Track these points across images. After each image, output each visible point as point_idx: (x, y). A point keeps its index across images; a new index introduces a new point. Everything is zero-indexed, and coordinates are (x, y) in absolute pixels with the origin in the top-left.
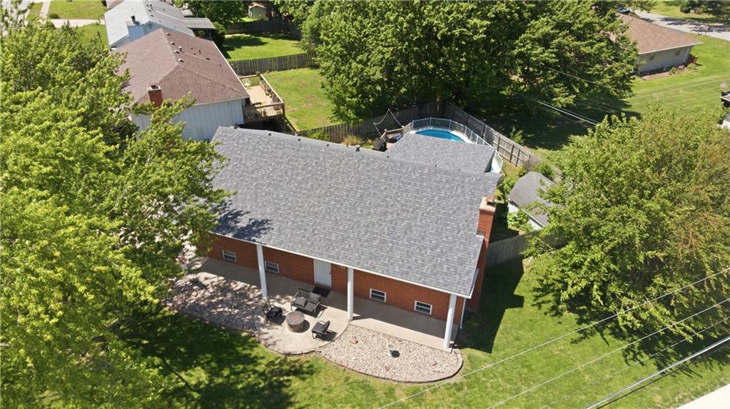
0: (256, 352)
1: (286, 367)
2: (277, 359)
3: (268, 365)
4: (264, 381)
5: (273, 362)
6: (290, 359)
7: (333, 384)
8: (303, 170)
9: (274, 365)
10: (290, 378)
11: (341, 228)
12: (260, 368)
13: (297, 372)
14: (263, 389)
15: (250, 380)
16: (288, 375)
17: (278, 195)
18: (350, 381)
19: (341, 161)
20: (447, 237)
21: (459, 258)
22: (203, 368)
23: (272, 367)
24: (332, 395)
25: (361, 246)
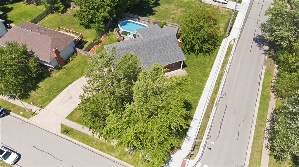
20: (175, 50)
21: (180, 53)
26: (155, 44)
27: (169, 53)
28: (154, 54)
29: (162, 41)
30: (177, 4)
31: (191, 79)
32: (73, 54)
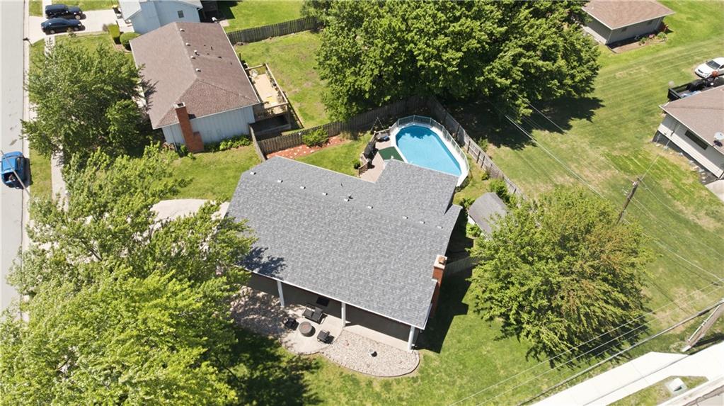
0: (279, 352)
1: (300, 364)
2: (293, 358)
3: (288, 362)
4: (287, 374)
5: (291, 360)
6: (302, 357)
7: (332, 377)
8: (309, 216)
9: (292, 362)
10: (304, 372)
11: (337, 269)
12: (283, 365)
13: (308, 368)
14: (286, 381)
15: (277, 373)
16: (302, 370)
17: (290, 238)
18: (343, 375)
19: (336, 211)
20: (411, 280)
21: (419, 298)
22: (245, 365)
23: (291, 364)
24: (331, 386)
25: (351, 284)
26: (370, 227)
27: (388, 277)
28: (346, 251)
29: (396, 232)
30: (615, 153)
31: (405, 397)
32: (236, 138)
